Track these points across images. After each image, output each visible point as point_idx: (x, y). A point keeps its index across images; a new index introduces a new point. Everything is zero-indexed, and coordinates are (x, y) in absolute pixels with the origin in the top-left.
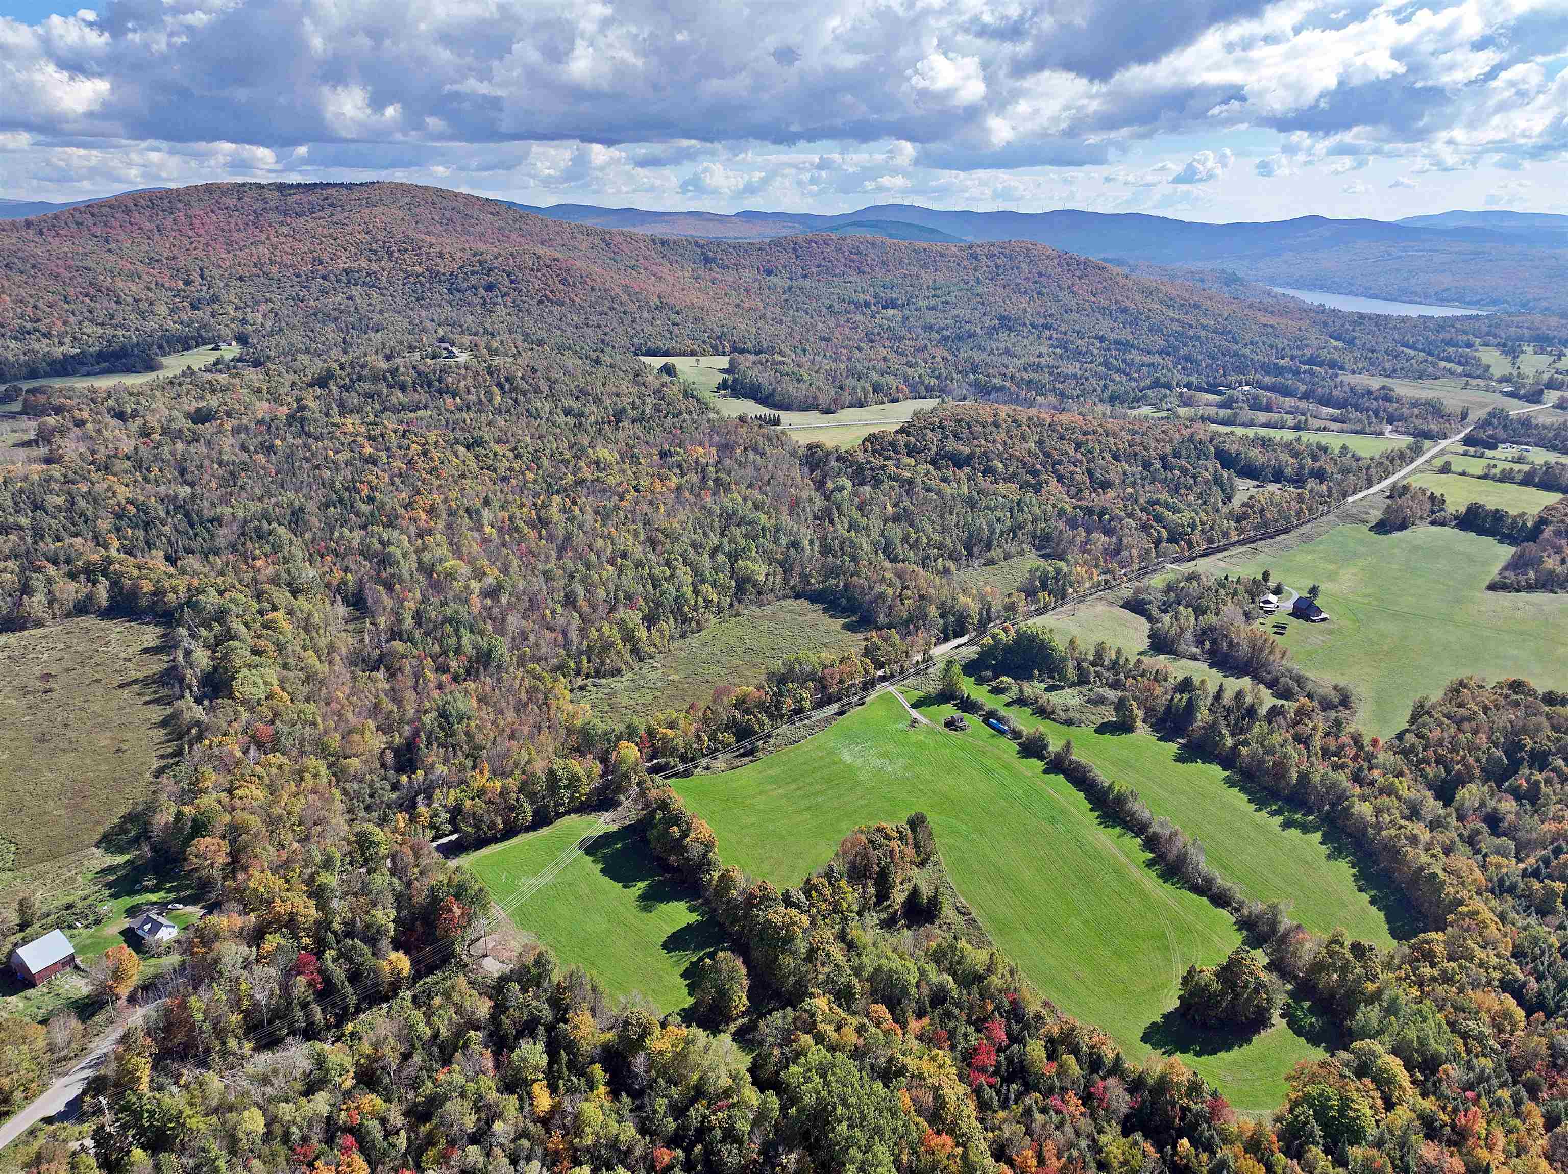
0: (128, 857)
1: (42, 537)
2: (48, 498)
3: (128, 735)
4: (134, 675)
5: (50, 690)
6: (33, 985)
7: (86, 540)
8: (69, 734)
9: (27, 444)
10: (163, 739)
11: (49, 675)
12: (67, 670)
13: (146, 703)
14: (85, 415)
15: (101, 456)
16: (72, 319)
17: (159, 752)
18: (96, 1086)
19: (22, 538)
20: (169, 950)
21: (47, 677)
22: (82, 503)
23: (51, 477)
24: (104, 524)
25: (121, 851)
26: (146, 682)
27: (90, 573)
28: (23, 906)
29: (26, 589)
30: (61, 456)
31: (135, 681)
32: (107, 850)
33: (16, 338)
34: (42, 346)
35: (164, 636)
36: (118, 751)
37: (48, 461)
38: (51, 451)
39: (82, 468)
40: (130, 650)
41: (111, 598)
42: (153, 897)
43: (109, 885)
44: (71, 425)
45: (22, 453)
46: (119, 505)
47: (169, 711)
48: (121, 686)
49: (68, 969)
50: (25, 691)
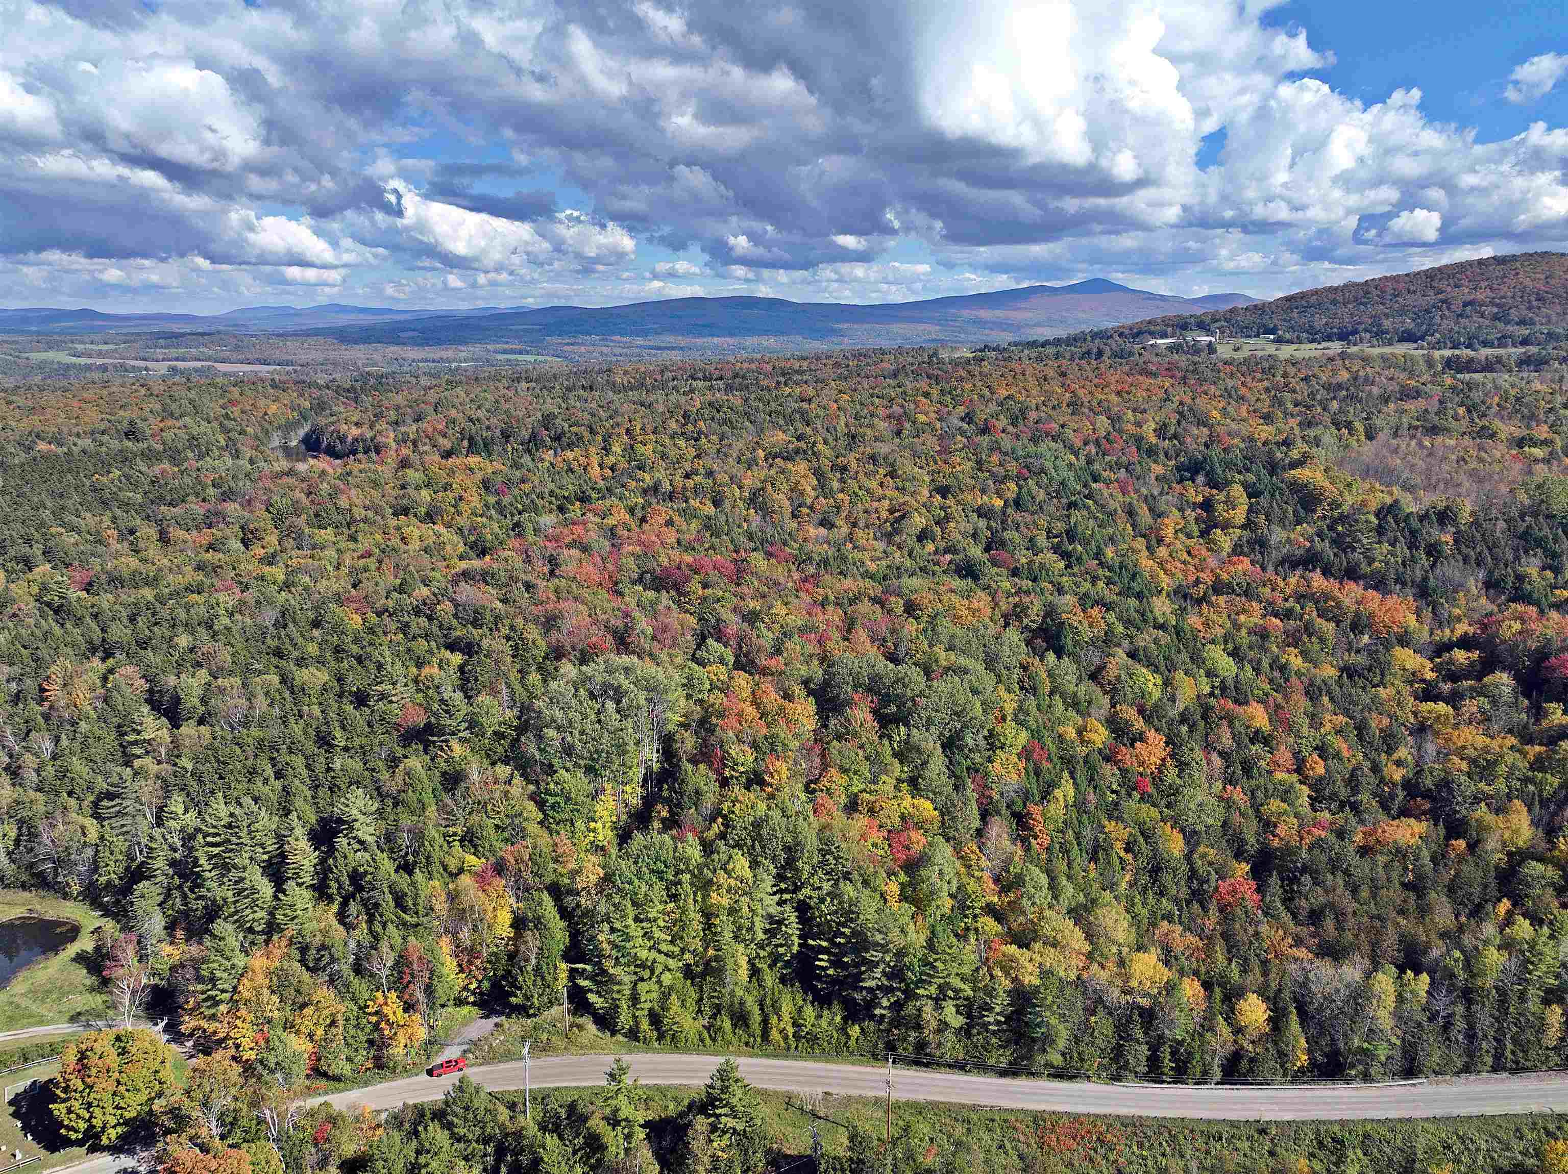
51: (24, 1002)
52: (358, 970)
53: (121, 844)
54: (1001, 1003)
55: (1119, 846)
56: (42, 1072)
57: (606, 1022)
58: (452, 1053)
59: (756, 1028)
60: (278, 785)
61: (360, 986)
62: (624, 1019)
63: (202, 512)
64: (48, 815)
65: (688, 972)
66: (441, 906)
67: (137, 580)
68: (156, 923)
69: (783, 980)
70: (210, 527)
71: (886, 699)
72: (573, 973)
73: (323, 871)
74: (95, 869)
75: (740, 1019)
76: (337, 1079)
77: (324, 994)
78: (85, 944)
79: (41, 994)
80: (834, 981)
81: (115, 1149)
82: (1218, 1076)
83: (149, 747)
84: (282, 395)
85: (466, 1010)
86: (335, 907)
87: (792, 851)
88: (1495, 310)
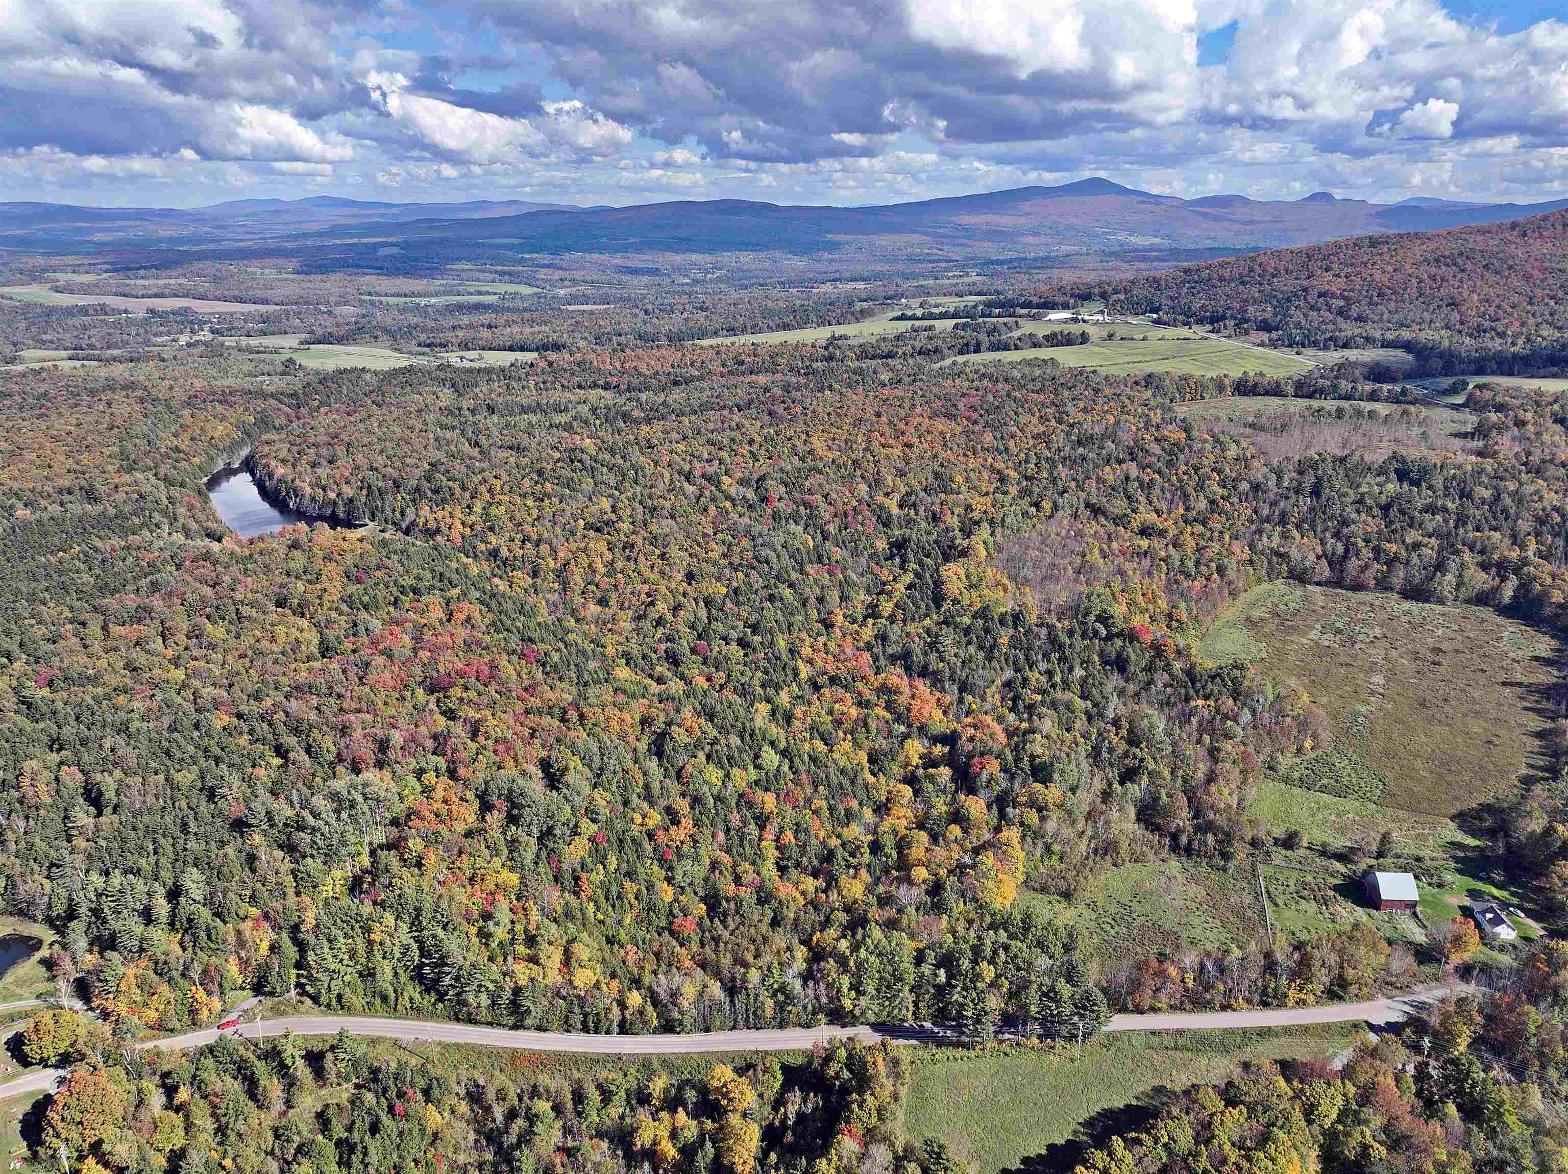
0: (1477, 843)
1: (1465, 524)
2: (1477, 489)
3: (1502, 732)
4: (1519, 678)
5: (1439, 664)
6: (1377, 909)
7: (1504, 536)
8: (1447, 709)
9: (1465, 435)
10: (1536, 750)
11: (1440, 650)
12: (1457, 651)
13: (1525, 709)
14: (1529, 416)
15: (1535, 458)
16: (1531, 321)
17: (1530, 761)
18: (1417, 1024)
19: (1446, 521)
20: (1502, 949)
21: (1437, 650)
22: (1508, 501)
23: (1483, 470)
24: (1525, 525)
25: (1474, 836)
26: (1530, 689)
27: (1502, 568)
28: (1385, 838)
29: (1440, 567)
30: (1496, 452)
31: (1520, 684)
32: (1460, 827)
33: (1471, 335)
34: (1495, 345)
35: (1558, 650)
36: (1490, 742)
37: (1480, 454)
38: (1486, 446)
39: (1513, 467)
40: (1520, 652)
41: (1514, 597)
42: (1496, 892)
43: (1457, 859)
44: (1511, 424)
45: (1458, 443)
46: (1544, 510)
47: (1549, 725)
48: (1504, 684)
49: (1408, 912)
50: (1416, 656)
51: (12, 988)
52: (183, 975)
53: (64, 893)
54: (507, 994)
55: (631, 897)
56: (20, 1027)
57: (316, 999)
58: (233, 1016)
59: (392, 1003)
60: (152, 859)
61: (183, 983)
62: (324, 999)
63: (135, 605)
64: (22, 875)
65: (361, 975)
66: (232, 938)
67: (84, 680)
68: (82, 943)
69: (411, 978)
70: (139, 622)
71: (514, 805)
72: (298, 976)
73: (173, 914)
74: (50, 908)
75: (385, 999)
76: (172, 1031)
77: (164, 988)
78: (44, 952)
79: (21, 983)
80: (432, 980)
81: (56, 1067)
82: (616, 1029)
83: (82, 830)
84: (229, 413)
85: (245, 993)
86: (179, 936)
87: (418, 910)
88: (1342, 303)
